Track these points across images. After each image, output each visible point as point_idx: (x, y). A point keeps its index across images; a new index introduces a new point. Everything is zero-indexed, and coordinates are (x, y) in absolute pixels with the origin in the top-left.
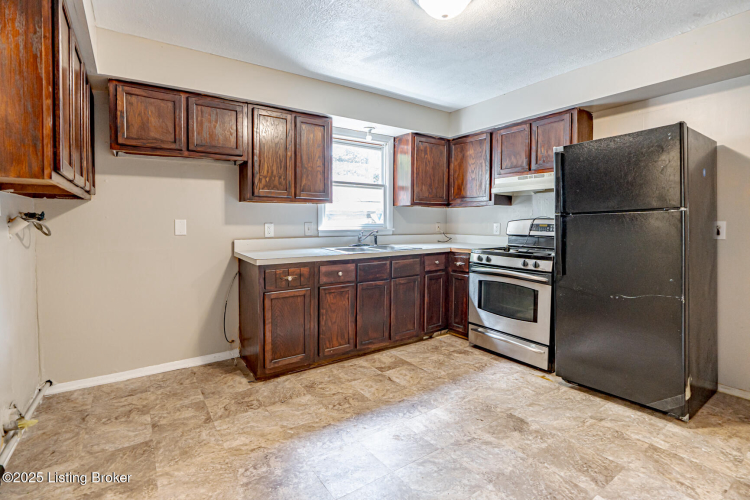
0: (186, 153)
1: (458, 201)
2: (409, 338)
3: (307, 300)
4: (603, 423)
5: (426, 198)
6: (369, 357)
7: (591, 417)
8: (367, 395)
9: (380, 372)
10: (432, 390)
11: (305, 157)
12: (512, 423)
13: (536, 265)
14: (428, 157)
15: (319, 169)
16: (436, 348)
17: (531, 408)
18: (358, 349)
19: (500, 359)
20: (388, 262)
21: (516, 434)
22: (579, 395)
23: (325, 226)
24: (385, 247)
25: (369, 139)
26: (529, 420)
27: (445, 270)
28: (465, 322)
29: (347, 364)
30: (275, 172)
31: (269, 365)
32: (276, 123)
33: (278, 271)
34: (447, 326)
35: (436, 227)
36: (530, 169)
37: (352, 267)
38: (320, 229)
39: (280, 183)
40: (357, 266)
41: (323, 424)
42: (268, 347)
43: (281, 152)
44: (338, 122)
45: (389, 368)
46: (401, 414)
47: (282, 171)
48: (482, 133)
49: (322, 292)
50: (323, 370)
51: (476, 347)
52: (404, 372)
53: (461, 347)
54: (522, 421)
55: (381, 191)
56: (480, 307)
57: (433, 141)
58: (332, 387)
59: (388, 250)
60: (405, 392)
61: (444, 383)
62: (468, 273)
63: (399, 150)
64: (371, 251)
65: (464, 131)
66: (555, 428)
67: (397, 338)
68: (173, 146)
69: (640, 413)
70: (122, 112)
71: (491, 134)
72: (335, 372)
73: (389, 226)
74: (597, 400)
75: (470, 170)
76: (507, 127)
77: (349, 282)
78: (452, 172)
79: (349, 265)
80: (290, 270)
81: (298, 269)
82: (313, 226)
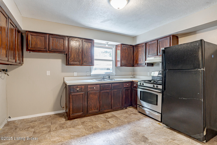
0: (48, 52)
1: (136, 65)
2: (118, 109)
3: (84, 96)
4: (175, 141)
5: (126, 64)
6: (104, 114)
7: (171, 139)
8: (100, 126)
9: (106, 119)
10: (120, 126)
11: (85, 52)
12: (143, 139)
13: (157, 87)
14: (126, 51)
15: (90, 56)
16: (127, 112)
17: (151, 134)
18: (101, 111)
19: (147, 117)
20: (111, 84)
21: (143, 143)
22: (169, 131)
23: (93, 72)
24: (112, 80)
25: (107, 46)
26: (149, 138)
27: (131, 87)
28: (136, 104)
29: (97, 116)
30: (76, 57)
31: (71, 115)
32: (76, 42)
33: (75, 87)
34: (131, 105)
35: (130, 73)
36: (157, 55)
37: (99, 86)
38: (91, 74)
39: (77, 60)
40: (100, 86)
41: (83, 135)
42: (71, 110)
43: (78, 51)
45: (110, 118)
46: (108, 133)
47: (78, 57)
48: (143, 43)
49: (89, 93)
50: (89, 117)
51: (139, 112)
52: (114, 119)
53: (135, 112)
54: (147, 138)
55: (112, 62)
56: (141, 99)
57: (128, 46)
58: (90, 123)
59: (113, 80)
60: (112, 126)
61: (125, 124)
62: (137, 88)
63: (117, 49)
64: (107, 81)
65: (138, 43)
66: (157, 142)
67: (114, 108)
68: (44, 50)
69: (189, 139)
70: (30, 40)
71: (146, 44)
72: (92, 118)
73: (114, 73)
74: (175, 133)
75: (140, 55)
76: (150, 42)
77: (97, 91)
78: (134, 56)
79: (98, 85)
80: (78, 87)
81: (81, 87)
82: (89, 73)
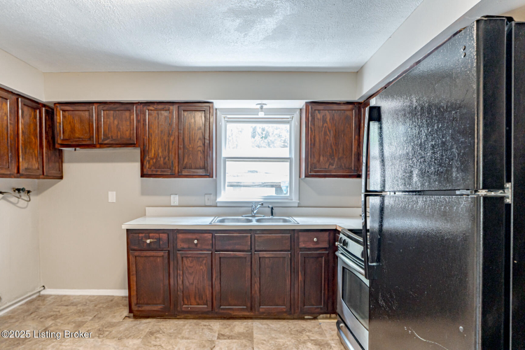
0: (98, 146)
3: (165, 260)
9: (216, 338)
14: (328, 125)
15: (199, 148)
18: (216, 312)
20: (249, 235)
23: (226, 195)
25: (261, 115)
27: (329, 249)
30: (160, 154)
31: (134, 307)
33: (141, 235)
37: (209, 236)
38: (219, 199)
39: (165, 163)
42: (134, 293)
44: (218, 104)
45: (229, 338)
47: (166, 153)
49: (179, 256)
52: (235, 345)
53: (326, 338)
55: (288, 164)
68: (88, 143)
70: (60, 123)
72: (187, 327)
73: (295, 198)
77: (204, 250)
79: (206, 235)
80: (151, 235)
81: (157, 235)
82: (212, 197)
